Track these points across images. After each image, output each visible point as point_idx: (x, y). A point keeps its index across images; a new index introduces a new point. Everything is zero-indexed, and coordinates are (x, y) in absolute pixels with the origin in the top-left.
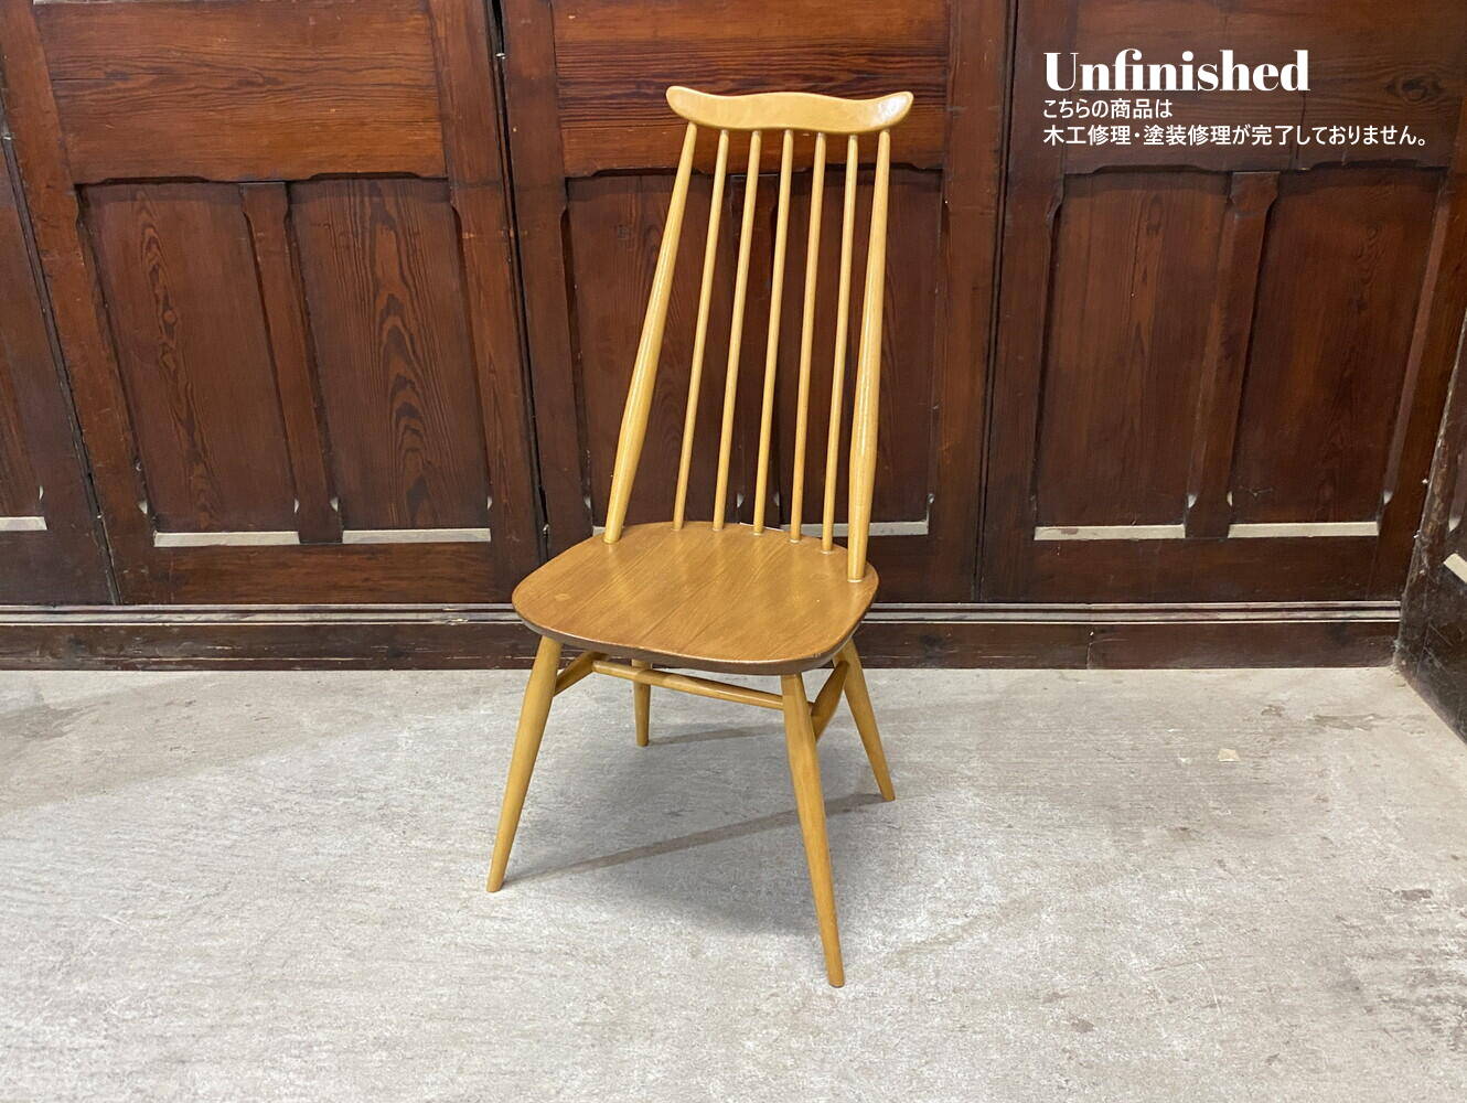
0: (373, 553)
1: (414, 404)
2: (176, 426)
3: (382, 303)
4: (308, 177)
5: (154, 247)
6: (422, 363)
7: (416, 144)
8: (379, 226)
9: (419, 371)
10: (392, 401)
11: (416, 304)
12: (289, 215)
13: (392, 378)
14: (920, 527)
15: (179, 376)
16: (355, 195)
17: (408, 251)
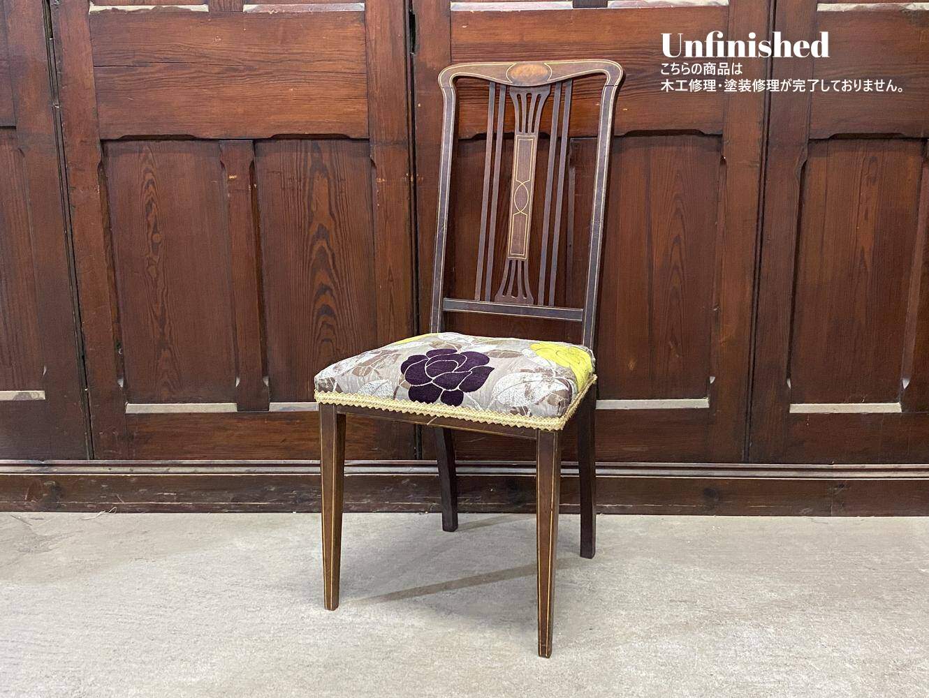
0: (292, 418)
1: (331, 306)
2: (152, 322)
3: (314, 230)
4: (270, 137)
5: (151, 186)
6: (340, 276)
7: (348, 114)
8: (317, 174)
10: (315, 303)
11: (338, 230)
12: (253, 164)
13: (317, 285)
14: (704, 403)
15: (158, 282)
16: (301, 152)
17: (336, 192)
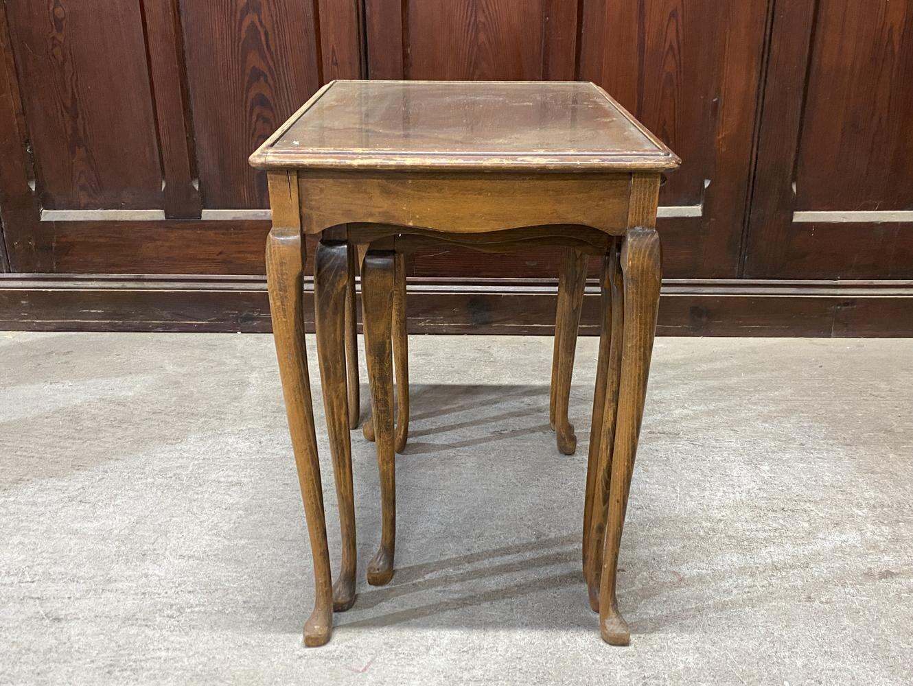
0: (227, 229)
1: (266, 95)
2: (63, 115)
3: (242, 2)
6: (274, 55)
9: (271, 64)
10: (248, 91)
11: (271, 2)
13: (248, 71)
14: (696, 211)
15: (65, 67)
